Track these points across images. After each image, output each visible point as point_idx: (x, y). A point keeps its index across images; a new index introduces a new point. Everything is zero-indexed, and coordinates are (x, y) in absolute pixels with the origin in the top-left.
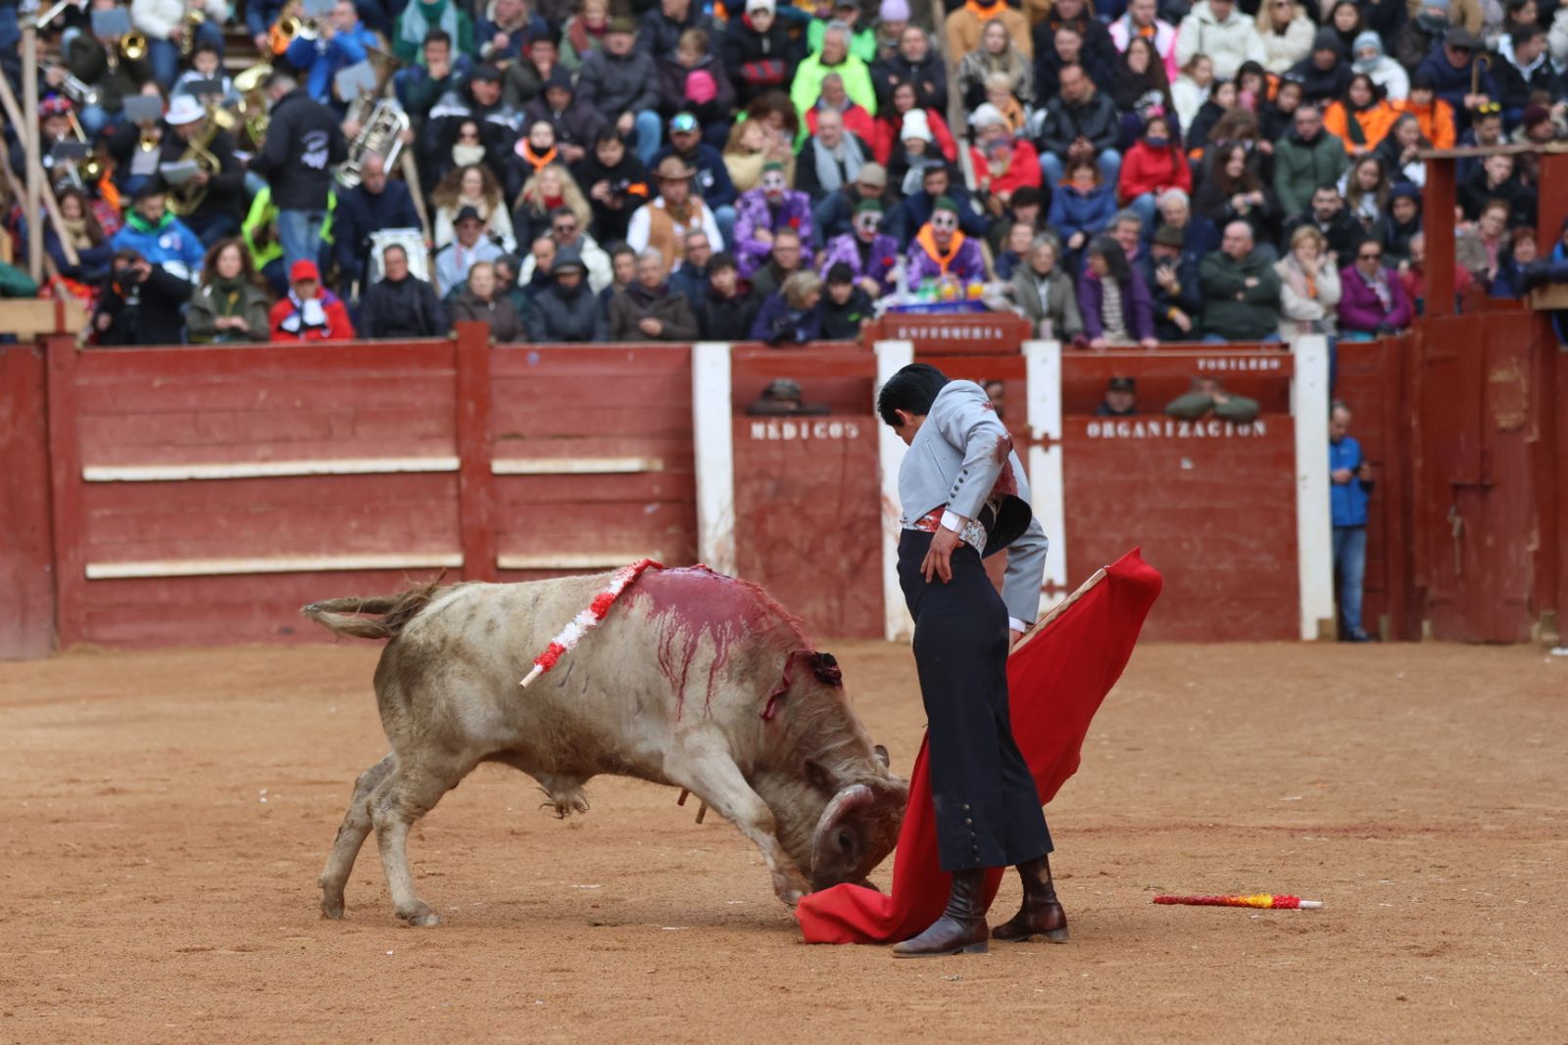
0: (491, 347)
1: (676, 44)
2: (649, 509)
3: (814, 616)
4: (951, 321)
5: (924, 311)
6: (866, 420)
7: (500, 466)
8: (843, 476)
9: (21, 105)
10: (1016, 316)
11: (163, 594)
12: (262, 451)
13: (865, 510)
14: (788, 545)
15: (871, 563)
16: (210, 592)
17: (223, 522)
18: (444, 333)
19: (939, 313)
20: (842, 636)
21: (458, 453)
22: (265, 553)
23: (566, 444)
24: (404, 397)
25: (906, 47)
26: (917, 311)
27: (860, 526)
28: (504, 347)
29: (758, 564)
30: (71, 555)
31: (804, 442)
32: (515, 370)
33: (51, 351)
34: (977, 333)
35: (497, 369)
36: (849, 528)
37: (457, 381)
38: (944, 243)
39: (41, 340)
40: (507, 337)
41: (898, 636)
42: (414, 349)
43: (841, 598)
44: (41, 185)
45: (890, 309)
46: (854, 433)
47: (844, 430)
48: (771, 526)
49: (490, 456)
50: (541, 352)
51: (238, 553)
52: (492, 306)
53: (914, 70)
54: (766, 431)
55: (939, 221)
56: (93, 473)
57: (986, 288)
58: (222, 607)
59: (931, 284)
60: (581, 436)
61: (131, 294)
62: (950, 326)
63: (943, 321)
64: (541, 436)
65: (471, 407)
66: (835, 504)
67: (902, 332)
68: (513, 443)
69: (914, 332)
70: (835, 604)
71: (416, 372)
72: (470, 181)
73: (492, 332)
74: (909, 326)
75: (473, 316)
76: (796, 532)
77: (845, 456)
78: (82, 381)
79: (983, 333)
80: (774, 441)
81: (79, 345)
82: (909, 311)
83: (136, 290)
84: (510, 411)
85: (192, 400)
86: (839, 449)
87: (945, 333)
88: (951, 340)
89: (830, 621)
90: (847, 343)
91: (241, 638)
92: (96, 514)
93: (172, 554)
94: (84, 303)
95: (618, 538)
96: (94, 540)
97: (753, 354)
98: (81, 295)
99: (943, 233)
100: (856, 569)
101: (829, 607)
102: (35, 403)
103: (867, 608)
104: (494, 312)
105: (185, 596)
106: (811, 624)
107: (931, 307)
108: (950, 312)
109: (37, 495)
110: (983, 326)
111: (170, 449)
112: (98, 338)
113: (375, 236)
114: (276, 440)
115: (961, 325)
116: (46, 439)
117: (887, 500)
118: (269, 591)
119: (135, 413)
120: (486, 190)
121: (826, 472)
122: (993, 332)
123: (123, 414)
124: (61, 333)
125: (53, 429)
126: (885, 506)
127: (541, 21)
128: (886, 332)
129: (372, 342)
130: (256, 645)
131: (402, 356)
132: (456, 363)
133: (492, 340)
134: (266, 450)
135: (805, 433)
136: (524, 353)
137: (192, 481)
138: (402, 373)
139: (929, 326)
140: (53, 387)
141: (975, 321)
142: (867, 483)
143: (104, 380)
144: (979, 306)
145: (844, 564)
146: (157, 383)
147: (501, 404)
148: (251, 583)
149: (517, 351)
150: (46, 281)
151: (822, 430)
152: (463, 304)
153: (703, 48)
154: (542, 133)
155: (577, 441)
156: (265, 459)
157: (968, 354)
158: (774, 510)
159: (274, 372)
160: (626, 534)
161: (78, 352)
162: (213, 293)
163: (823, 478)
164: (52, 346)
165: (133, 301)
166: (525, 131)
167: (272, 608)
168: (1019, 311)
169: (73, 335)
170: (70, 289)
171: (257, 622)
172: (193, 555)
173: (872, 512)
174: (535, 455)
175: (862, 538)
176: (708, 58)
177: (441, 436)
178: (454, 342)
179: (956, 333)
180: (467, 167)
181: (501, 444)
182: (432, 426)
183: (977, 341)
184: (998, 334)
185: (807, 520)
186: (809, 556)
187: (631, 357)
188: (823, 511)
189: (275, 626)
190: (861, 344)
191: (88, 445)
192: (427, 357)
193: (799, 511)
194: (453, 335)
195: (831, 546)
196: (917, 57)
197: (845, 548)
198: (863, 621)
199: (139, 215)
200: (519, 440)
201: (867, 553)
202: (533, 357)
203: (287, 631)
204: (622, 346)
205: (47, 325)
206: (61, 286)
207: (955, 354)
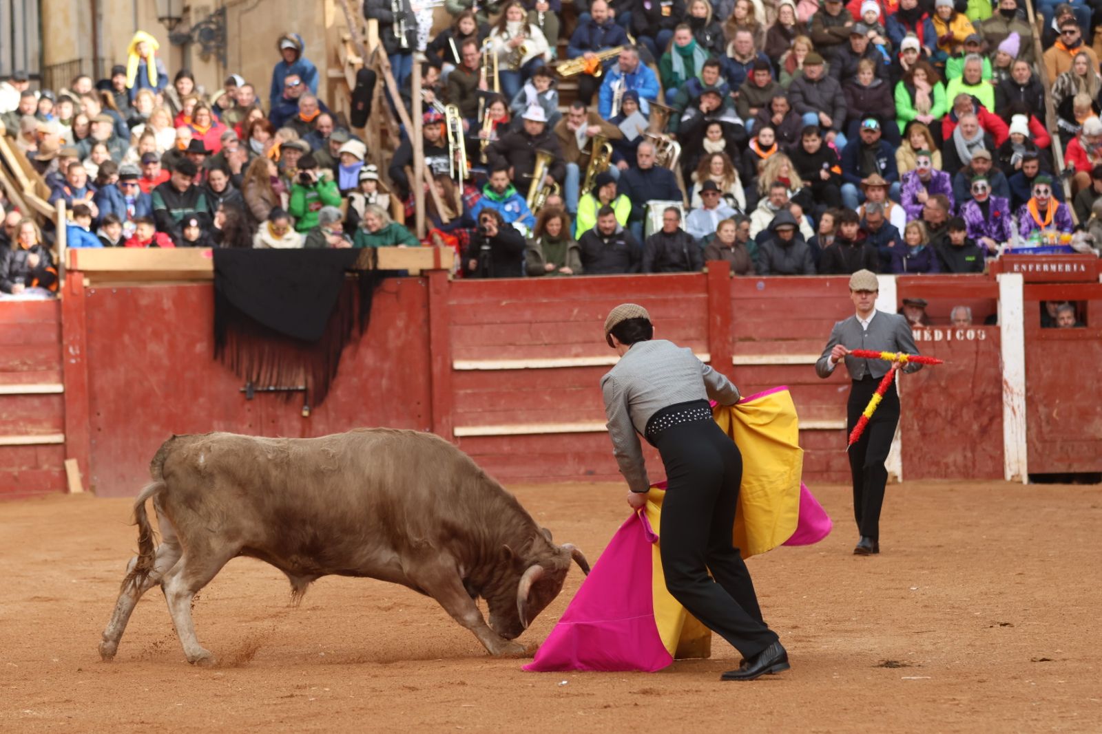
0: (732, 278)
1: (857, 71)
2: (841, 389)
3: (955, 462)
4: (1050, 259)
5: (1031, 252)
6: (991, 327)
7: (738, 360)
8: (976, 367)
9: (411, 116)
10: (1095, 256)
11: (506, 447)
12: (575, 350)
13: (990, 390)
14: (937, 414)
15: (995, 427)
16: (538, 446)
17: (547, 398)
18: (700, 270)
19: (1040, 254)
20: (973, 477)
21: (709, 351)
22: (576, 420)
23: (784, 344)
24: (673, 312)
25: (1016, 74)
26: (1026, 252)
27: (987, 401)
28: (740, 278)
29: (916, 427)
30: (444, 421)
31: (949, 342)
32: (750, 294)
33: (431, 281)
34: (1068, 268)
35: (735, 294)
36: (979, 403)
37: (709, 301)
38: (1043, 206)
39: (424, 274)
40: (742, 271)
41: (1013, 477)
42: (678, 280)
43: (973, 451)
44: (424, 169)
45: (1006, 251)
46: (984, 337)
47: (976, 334)
48: (925, 401)
49: (732, 353)
50: (765, 281)
51: (557, 420)
52: (733, 250)
53: (1022, 90)
54: (922, 335)
55: (1039, 192)
56: (459, 365)
57: (1074, 237)
58: (545, 456)
59: (1036, 235)
60: (794, 339)
61: (485, 243)
62: (1049, 263)
63: (1044, 259)
64: (767, 339)
65: (718, 319)
66: (970, 386)
67: (1016, 267)
68: (747, 343)
69: (1024, 267)
70: (969, 455)
71: (680, 296)
72: (716, 163)
73: (731, 269)
74: (1020, 263)
75: (720, 257)
76: (942, 404)
77: (977, 353)
78: (453, 302)
79: (1072, 268)
80: (928, 342)
81: (450, 277)
82: (1020, 253)
83: (488, 240)
84: (745, 321)
85: (528, 315)
86: (974, 348)
87: (1046, 267)
88: (1050, 272)
89: (965, 466)
90: (977, 275)
91: (559, 478)
92: (462, 392)
93: (514, 420)
94: (453, 249)
95: (819, 409)
96: (460, 410)
97: (912, 282)
98: (451, 244)
99: (1042, 199)
100: (984, 431)
101: (965, 457)
102: (421, 317)
103: (991, 457)
104: (734, 254)
105: (521, 448)
106: (953, 468)
107: (1035, 250)
108: (1049, 253)
109: (421, 379)
110: (1072, 263)
111: (512, 348)
112: (464, 272)
113: (651, 203)
114: (585, 342)
115: (1057, 263)
116: (428, 341)
117: (1006, 383)
118: (578, 445)
119: (488, 324)
120: (727, 171)
121: (964, 363)
122: (1079, 267)
123: (480, 324)
124: (438, 269)
125: (433, 334)
126: (1005, 386)
127: (766, 58)
128: (1004, 267)
129: (650, 275)
130: (569, 482)
131: (671, 285)
132: (708, 291)
133: (732, 273)
134: (578, 349)
135: (949, 337)
136: (755, 282)
137: (527, 369)
138: (671, 297)
139: (1034, 263)
140: (432, 306)
141: (1064, 259)
142: (992, 371)
143: (468, 301)
144: (1069, 249)
145: (976, 427)
146: (504, 303)
147: (740, 317)
148: (566, 440)
149: (750, 280)
150: (428, 233)
151: (961, 335)
152: (714, 249)
153: (877, 74)
154: (767, 135)
155: (793, 342)
156: (577, 356)
157: (1062, 282)
158: (927, 390)
159: (584, 296)
160: (824, 406)
161: (450, 282)
162: (542, 242)
163: (962, 368)
164: (433, 278)
165: (486, 248)
166: (755, 133)
167: (580, 457)
168: (1097, 252)
169: (447, 270)
170: (443, 239)
171: (570, 467)
172: (527, 421)
173: (996, 391)
174: (763, 352)
175: (988, 409)
176: (880, 81)
177: (698, 339)
178: (706, 274)
179: (1053, 268)
180: (715, 154)
181: (739, 344)
182: (692, 333)
183: (1068, 272)
184: (1083, 268)
185: (951, 396)
186: (951, 422)
187: (828, 284)
188: (962, 390)
189: (582, 470)
190: (987, 275)
191: (457, 345)
192: (688, 286)
193: (944, 390)
194: (706, 270)
195: (967, 414)
196: (1025, 81)
197: (977, 416)
198: (989, 466)
199: (491, 188)
200: (751, 342)
201: (991, 420)
202: (761, 285)
203: (590, 473)
204: (822, 277)
205: (428, 264)
206: (437, 238)
207: (1054, 282)
